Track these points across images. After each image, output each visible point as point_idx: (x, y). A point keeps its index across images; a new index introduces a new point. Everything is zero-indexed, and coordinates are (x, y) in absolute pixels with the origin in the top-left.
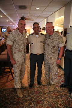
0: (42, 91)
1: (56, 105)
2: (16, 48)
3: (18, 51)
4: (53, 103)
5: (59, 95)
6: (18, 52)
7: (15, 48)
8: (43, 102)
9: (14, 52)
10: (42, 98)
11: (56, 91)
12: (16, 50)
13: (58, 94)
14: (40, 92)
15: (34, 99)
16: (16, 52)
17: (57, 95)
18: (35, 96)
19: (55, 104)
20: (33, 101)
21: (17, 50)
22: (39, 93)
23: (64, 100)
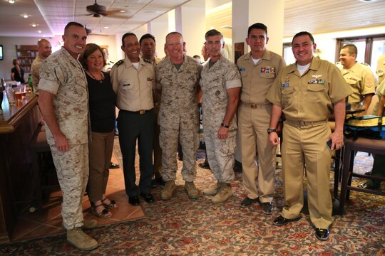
0: (190, 221)
1: (232, 240)
2: (68, 103)
3: (75, 109)
4: (225, 238)
5: (238, 223)
6: (74, 113)
7: (65, 102)
8: (196, 239)
9: (62, 116)
10: (194, 233)
11: (227, 216)
12: (69, 109)
13: (234, 221)
14: (185, 223)
15: (171, 239)
16: (70, 114)
17: (231, 224)
18: (171, 232)
19: (230, 238)
20: (171, 242)
21: (72, 106)
22: (183, 225)
23: (252, 229)
